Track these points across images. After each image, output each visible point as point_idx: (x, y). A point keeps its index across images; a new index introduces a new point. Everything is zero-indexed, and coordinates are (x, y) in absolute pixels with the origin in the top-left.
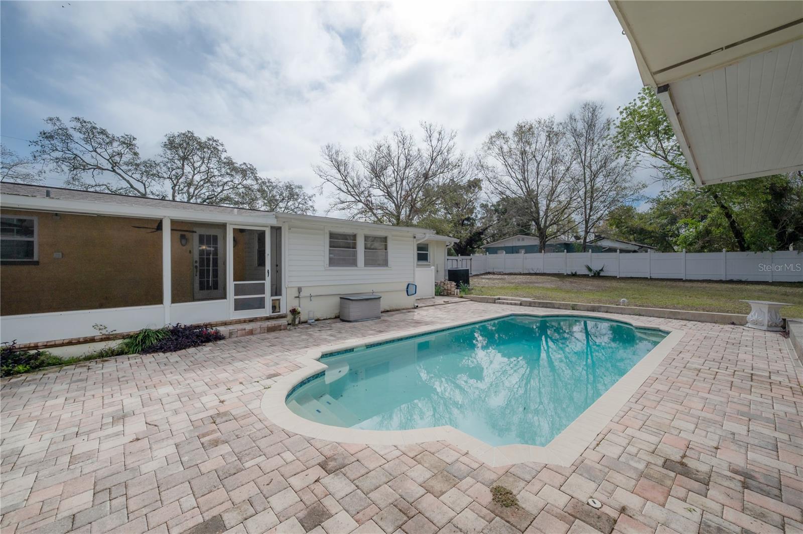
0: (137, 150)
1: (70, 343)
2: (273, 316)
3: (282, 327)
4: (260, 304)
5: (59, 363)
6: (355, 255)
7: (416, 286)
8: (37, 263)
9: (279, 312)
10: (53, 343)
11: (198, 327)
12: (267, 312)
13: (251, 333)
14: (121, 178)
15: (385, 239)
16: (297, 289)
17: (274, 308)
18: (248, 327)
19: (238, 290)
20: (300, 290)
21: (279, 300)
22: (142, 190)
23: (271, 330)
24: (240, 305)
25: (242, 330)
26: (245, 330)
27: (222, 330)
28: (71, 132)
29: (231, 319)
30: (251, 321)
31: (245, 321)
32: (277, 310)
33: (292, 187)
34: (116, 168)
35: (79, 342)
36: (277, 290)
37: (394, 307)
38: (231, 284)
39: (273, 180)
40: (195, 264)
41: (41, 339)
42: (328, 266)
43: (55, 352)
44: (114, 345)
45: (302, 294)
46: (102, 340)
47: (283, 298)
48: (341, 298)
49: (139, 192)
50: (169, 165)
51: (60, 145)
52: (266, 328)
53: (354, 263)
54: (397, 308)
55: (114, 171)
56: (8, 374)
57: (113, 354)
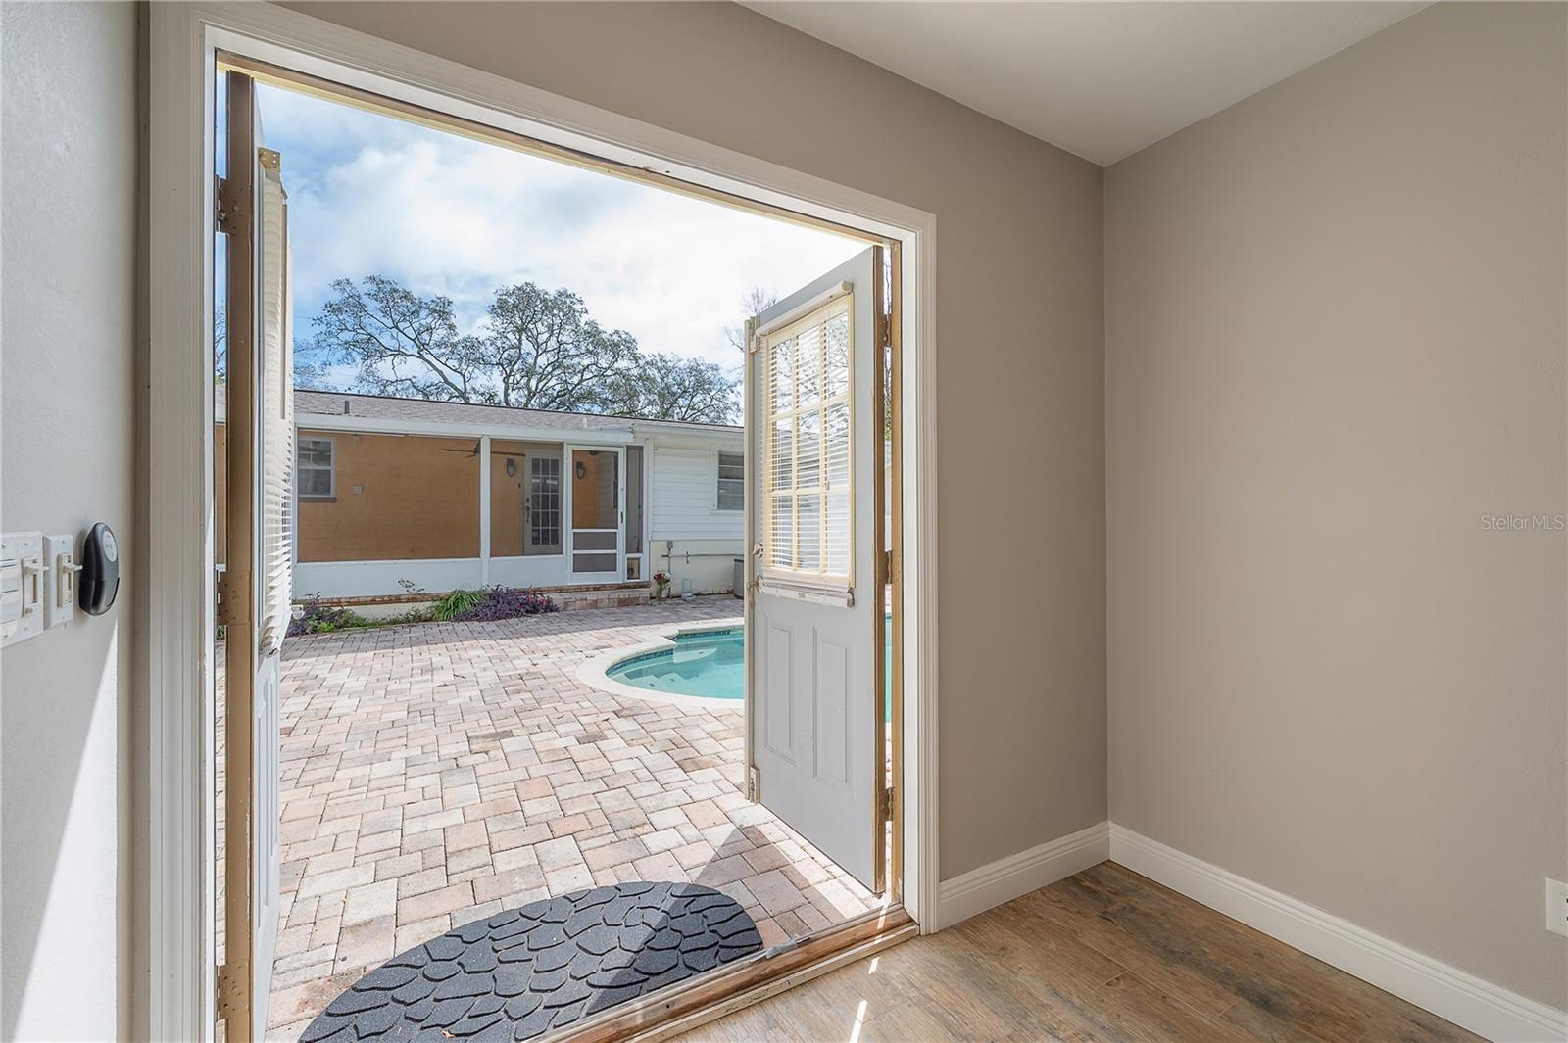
0: (453, 320)
1: (374, 602)
2: (628, 584)
3: (641, 601)
4: (609, 564)
5: (362, 624)
8: (334, 500)
9: (638, 578)
10: (356, 600)
11: (524, 592)
12: (619, 576)
13: (595, 605)
14: (431, 368)
16: (666, 543)
17: (631, 571)
18: (591, 597)
19: (579, 542)
20: (670, 545)
21: (638, 559)
22: (461, 386)
23: (623, 603)
24: (581, 565)
25: (582, 600)
26: (586, 600)
27: (557, 599)
28: (365, 299)
29: (569, 584)
30: (597, 588)
31: (587, 588)
32: (635, 575)
33: (702, 368)
34: (424, 352)
35: (383, 602)
36: (635, 544)
38: (568, 532)
39: (668, 358)
40: (527, 505)
41: (344, 594)
42: (716, 508)
43: (359, 611)
44: (423, 607)
45: (674, 552)
46: (408, 601)
47: (644, 557)
48: (735, 560)
49: (456, 389)
50: (499, 343)
51: (350, 322)
52: (616, 601)
55: (421, 357)
57: (418, 619)
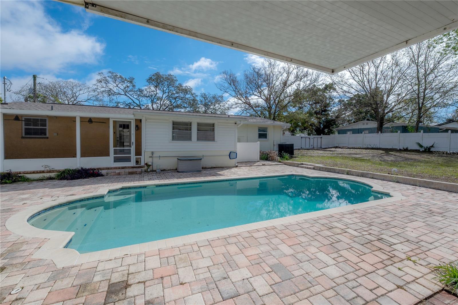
1: (34, 173)
2: (135, 167)
3: (138, 173)
4: (128, 160)
5: (27, 180)
6: (190, 134)
7: (237, 153)
8: (48, 138)
9: (141, 164)
10: (27, 172)
11: (92, 169)
12: (133, 163)
13: (119, 174)
15: (213, 125)
16: (151, 152)
17: (137, 162)
18: (118, 171)
19: (115, 152)
20: (153, 153)
21: (141, 158)
23: (131, 173)
24: (116, 160)
25: (114, 172)
26: (115, 172)
27: (103, 172)
29: (112, 166)
30: (123, 168)
31: (119, 168)
32: (139, 163)
34: (126, 93)
35: (37, 173)
36: (138, 152)
37: (219, 165)
38: (112, 149)
40: (117, 139)
41: (22, 170)
42: (171, 140)
44: (52, 175)
45: (154, 155)
46: (47, 172)
47: (142, 157)
48: (178, 159)
49: (136, 104)
50: (148, 90)
52: (128, 172)
53: (189, 139)
54: (221, 166)
55: (126, 95)
56: (2, 183)
57: (50, 179)
